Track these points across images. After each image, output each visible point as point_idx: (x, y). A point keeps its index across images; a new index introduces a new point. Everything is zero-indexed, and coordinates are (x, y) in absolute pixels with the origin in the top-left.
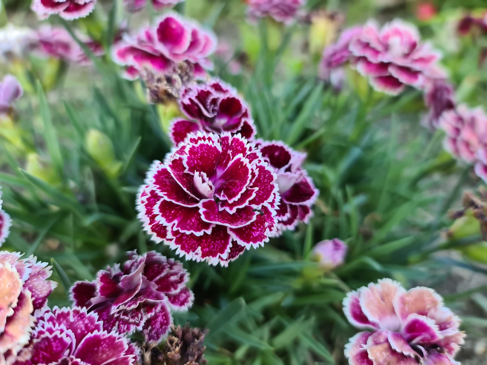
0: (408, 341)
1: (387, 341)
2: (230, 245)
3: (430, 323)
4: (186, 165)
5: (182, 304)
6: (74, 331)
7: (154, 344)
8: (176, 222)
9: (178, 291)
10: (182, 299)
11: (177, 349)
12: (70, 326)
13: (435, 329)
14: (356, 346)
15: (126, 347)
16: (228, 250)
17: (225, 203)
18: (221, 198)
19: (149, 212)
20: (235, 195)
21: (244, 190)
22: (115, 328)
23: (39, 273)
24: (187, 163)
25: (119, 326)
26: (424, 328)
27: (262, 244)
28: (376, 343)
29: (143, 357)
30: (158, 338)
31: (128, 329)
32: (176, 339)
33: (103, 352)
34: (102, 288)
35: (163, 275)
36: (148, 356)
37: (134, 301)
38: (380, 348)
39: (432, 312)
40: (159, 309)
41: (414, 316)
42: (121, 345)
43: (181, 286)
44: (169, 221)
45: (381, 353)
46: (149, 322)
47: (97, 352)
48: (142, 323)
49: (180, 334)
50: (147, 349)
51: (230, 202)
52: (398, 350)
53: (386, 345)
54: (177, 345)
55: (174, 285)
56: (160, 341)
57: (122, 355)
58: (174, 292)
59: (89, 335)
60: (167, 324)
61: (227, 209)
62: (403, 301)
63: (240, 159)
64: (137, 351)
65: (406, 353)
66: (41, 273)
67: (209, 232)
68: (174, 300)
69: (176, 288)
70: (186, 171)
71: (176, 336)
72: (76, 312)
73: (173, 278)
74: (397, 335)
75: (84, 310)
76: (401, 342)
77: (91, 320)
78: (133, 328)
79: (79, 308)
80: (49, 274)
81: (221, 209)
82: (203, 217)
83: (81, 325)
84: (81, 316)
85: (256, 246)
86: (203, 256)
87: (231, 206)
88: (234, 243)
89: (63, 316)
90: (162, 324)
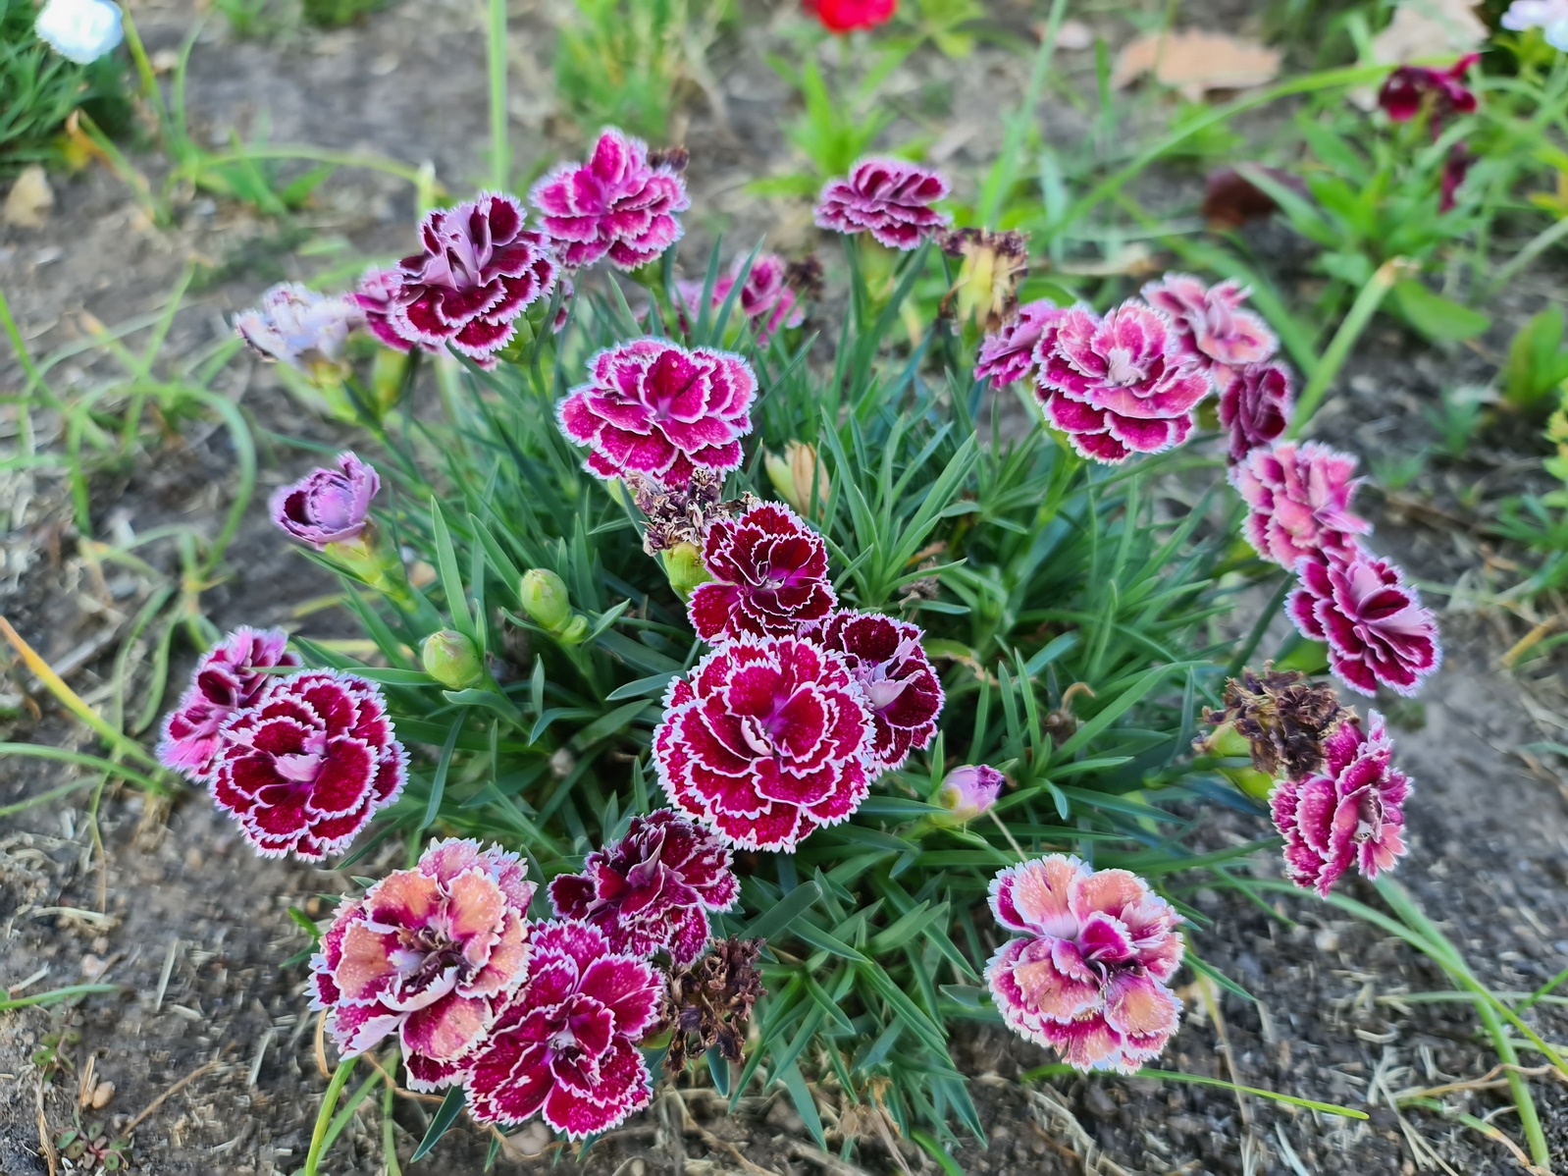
0: (1083, 956)
1: (1049, 956)
2: (798, 822)
3: (1119, 928)
4: (727, 703)
5: (723, 901)
6: (575, 956)
7: (686, 968)
8: (718, 797)
9: (716, 882)
10: (722, 893)
11: (723, 976)
12: (568, 949)
13: (1125, 937)
14: (1001, 962)
15: (649, 976)
16: (795, 831)
17: (788, 761)
18: (784, 754)
19: (673, 776)
20: (805, 752)
21: (818, 746)
22: (628, 947)
23: (510, 871)
24: (730, 700)
25: (633, 945)
26: (1109, 936)
27: (847, 818)
28: (1033, 960)
29: (669, 986)
30: (690, 958)
31: (648, 948)
32: (718, 960)
33: (618, 984)
34: (602, 887)
35: (691, 856)
36: (677, 985)
37: (656, 908)
38: (1035, 967)
39: (1128, 909)
40: (690, 914)
41: (1098, 916)
42: (642, 974)
43: (721, 873)
44: (708, 796)
45: (1036, 976)
46: (676, 936)
47: (610, 985)
48: (667, 939)
49: (725, 952)
50: (675, 976)
51: (798, 760)
52: (1063, 972)
53: (1045, 963)
54: (722, 971)
55: (710, 871)
56: (693, 962)
57: (644, 987)
58: (710, 883)
59: (596, 961)
60: (704, 934)
61: (793, 771)
62: (1083, 890)
63: (810, 691)
64: (662, 978)
65: (1074, 976)
66: (513, 871)
67: (767, 810)
68: (711, 895)
69: (713, 877)
70: (729, 712)
71: (718, 954)
72: (572, 928)
73: (708, 860)
74: (1069, 946)
75: (581, 923)
76: (1071, 958)
77: (594, 937)
78: (654, 946)
79: (575, 922)
80: (524, 870)
81: (783, 770)
82: (758, 790)
83: (580, 945)
84: (579, 933)
85: (836, 821)
86: (759, 843)
87: (801, 767)
88: (805, 819)
89: (556, 934)
90: (695, 936)
